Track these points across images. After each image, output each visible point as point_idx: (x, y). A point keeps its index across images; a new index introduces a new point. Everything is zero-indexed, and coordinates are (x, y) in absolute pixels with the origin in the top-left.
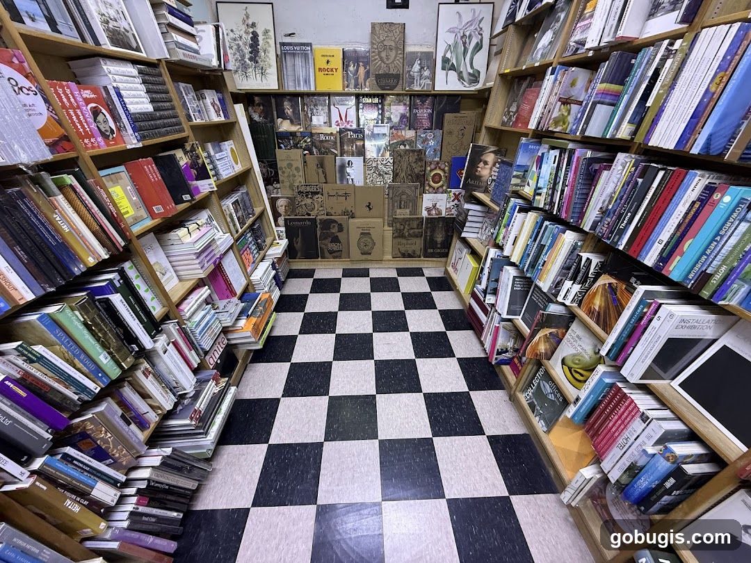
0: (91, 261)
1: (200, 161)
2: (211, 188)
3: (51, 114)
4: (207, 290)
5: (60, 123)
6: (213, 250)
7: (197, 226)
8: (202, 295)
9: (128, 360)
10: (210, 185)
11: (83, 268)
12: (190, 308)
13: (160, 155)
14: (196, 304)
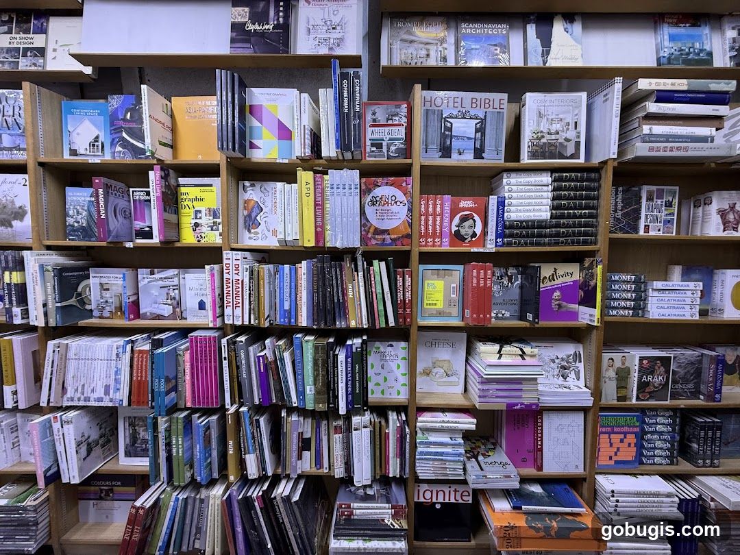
0: (353, 324)
1: (592, 283)
2: (591, 320)
3: (409, 220)
4: (472, 423)
5: (410, 225)
6: (521, 390)
7: (521, 353)
8: (459, 423)
9: (321, 405)
10: (591, 315)
11: (343, 325)
12: (428, 422)
13: (531, 264)
14: (440, 424)
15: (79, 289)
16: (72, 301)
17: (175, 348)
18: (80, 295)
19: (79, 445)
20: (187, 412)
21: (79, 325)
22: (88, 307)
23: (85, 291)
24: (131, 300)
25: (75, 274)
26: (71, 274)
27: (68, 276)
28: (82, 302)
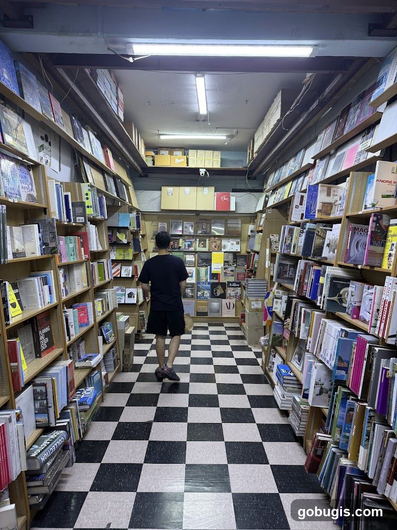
15: (341, 292)
16: (335, 298)
17: (353, 341)
18: (341, 296)
19: (316, 384)
20: (349, 391)
21: (336, 314)
22: (344, 305)
23: (345, 294)
24: (356, 305)
25: (341, 282)
26: (338, 282)
27: (337, 283)
28: (341, 301)
